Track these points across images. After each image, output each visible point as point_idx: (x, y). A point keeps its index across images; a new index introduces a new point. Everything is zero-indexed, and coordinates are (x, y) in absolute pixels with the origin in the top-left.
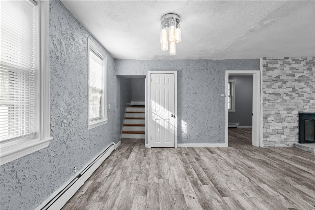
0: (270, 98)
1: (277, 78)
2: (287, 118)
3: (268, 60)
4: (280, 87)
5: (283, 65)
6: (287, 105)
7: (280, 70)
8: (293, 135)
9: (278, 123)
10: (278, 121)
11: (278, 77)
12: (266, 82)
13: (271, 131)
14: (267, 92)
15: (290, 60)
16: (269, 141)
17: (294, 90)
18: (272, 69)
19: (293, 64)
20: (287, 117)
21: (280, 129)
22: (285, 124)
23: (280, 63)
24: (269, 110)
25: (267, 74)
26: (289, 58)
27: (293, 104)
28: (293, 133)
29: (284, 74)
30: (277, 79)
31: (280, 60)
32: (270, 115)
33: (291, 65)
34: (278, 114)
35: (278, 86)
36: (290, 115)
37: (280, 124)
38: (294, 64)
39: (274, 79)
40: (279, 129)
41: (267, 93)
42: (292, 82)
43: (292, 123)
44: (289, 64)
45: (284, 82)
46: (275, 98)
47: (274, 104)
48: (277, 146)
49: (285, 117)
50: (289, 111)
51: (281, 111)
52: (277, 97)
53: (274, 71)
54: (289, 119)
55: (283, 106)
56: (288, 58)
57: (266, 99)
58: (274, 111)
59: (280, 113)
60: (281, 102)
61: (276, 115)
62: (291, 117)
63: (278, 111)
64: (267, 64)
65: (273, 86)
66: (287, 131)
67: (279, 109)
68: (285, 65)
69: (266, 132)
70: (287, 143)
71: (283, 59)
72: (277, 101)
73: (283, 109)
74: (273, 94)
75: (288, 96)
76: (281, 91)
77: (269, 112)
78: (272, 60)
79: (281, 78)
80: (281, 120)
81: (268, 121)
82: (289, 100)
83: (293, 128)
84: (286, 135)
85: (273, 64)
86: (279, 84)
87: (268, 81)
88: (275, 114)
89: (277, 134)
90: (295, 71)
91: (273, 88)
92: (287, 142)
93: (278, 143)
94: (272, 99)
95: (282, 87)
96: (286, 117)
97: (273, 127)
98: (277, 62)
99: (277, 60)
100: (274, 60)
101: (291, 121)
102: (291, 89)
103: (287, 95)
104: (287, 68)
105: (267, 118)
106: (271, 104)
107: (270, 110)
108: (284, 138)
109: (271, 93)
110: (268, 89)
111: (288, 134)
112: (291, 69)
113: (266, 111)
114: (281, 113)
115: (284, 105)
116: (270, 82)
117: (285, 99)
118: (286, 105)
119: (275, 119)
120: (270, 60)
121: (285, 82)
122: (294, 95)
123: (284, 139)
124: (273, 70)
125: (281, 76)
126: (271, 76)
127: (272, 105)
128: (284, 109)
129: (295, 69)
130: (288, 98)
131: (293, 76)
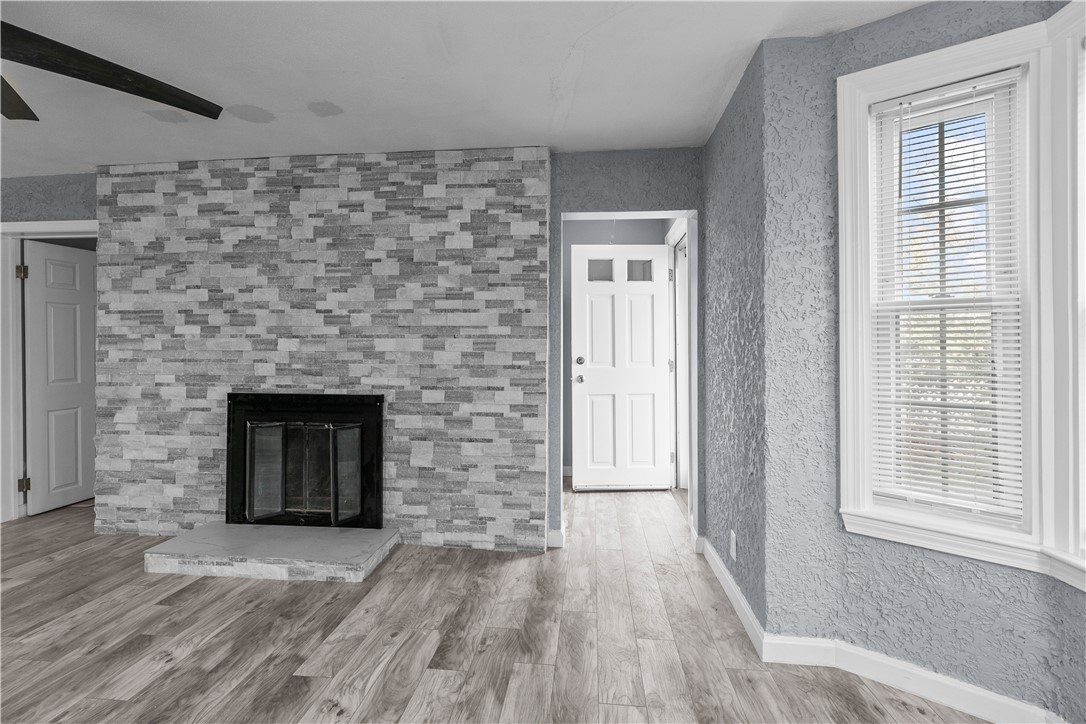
0: (125, 331)
1: (154, 249)
2: (190, 413)
3: (117, 176)
4: (164, 286)
5: (176, 194)
6: (190, 361)
7: (165, 215)
8: (212, 487)
9: (152, 433)
10: (155, 427)
11: (157, 244)
12: (110, 264)
13: (126, 466)
14: (112, 307)
15: (201, 174)
16: (119, 509)
17: (217, 298)
18: (134, 214)
19: (215, 189)
20: (187, 409)
21: (163, 461)
22: (181, 439)
23: (165, 185)
24: (118, 379)
25: (116, 233)
26: (197, 167)
27: (214, 357)
28: (208, 479)
29: (180, 232)
30: (151, 253)
31: (162, 173)
32: (124, 401)
33: (206, 194)
34: (151, 396)
35: (157, 280)
36: (201, 403)
37: (161, 440)
38: (219, 189)
39: (141, 251)
40: (158, 461)
41: (115, 312)
42: (210, 263)
43: (210, 434)
44: (198, 188)
45: (180, 265)
46: (143, 329)
47: (140, 356)
48: (147, 531)
49: (182, 409)
50: (197, 384)
51: (168, 385)
52: (152, 327)
53: (139, 220)
54: (198, 419)
55: (169, 364)
56: (192, 165)
57: (110, 336)
58: (138, 385)
59: (157, 395)
60: (164, 348)
61: (147, 404)
62: (203, 410)
63: (157, 384)
64: (115, 194)
65: (137, 284)
66: (188, 468)
67: (159, 379)
68: (182, 194)
69: (106, 472)
70: (188, 518)
71: (174, 172)
72: (148, 345)
73: (171, 378)
74: (133, 315)
75: (194, 323)
76: (168, 302)
77: (121, 390)
78: (131, 175)
79: (169, 248)
80: (167, 424)
81: (118, 428)
82: (198, 338)
83: (211, 456)
84: (185, 486)
85: (139, 192)
86: (161, 271)
87: (120, 262)
88: (145, 396)
89: (148, 481)
90: (220, 217)
91: (136, 292)
92: (186, 515)
93: (152, 516)
94: (134, 336)
95: (172, 287)
96: (184, 412)
97: (135, 453)
98: (154, 183)
99: (152, 174)
100: (140, 174)
101: (207, 429)
102: (204, 295)
103: (189, 317)
104: (189, 208)
105: (113, 415)
106: (129, 355)
107: (124, 381)
108: (175, 499)
109: (129, 312)
110: (115, 295)
111: (193, 482)
112: (203, 210)
113: (110, 384)
114: (164, 392)
115: (176, 361)
116: (125, 264)
117: (180, 336)
118: (183, 361)
119: (142, 420)
120: (123, 176)
121: (183, 264)
122: (216, 317)
123: (176, 501)
124: (137, 215)
125: (169, 239)
126: (132, 243)
127: (131, 360)
128: (178, 379)
129: (220, 208)
130: (196, 330)
131: (212, 237)
